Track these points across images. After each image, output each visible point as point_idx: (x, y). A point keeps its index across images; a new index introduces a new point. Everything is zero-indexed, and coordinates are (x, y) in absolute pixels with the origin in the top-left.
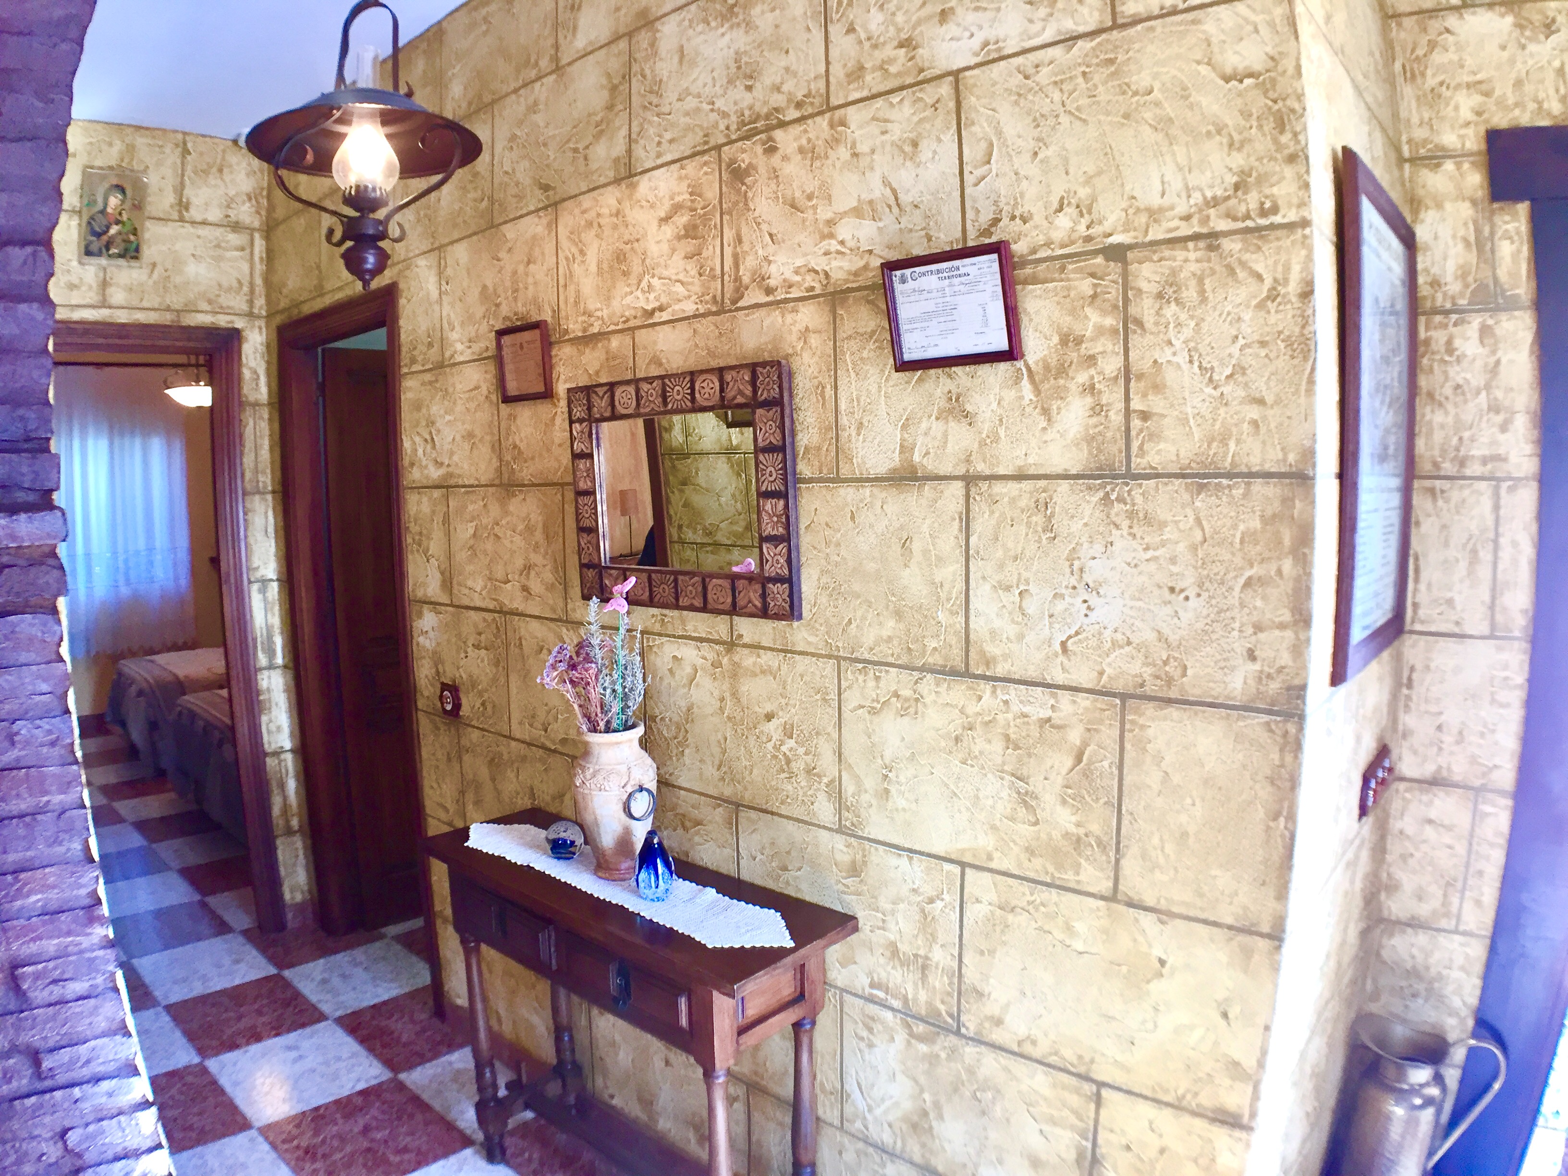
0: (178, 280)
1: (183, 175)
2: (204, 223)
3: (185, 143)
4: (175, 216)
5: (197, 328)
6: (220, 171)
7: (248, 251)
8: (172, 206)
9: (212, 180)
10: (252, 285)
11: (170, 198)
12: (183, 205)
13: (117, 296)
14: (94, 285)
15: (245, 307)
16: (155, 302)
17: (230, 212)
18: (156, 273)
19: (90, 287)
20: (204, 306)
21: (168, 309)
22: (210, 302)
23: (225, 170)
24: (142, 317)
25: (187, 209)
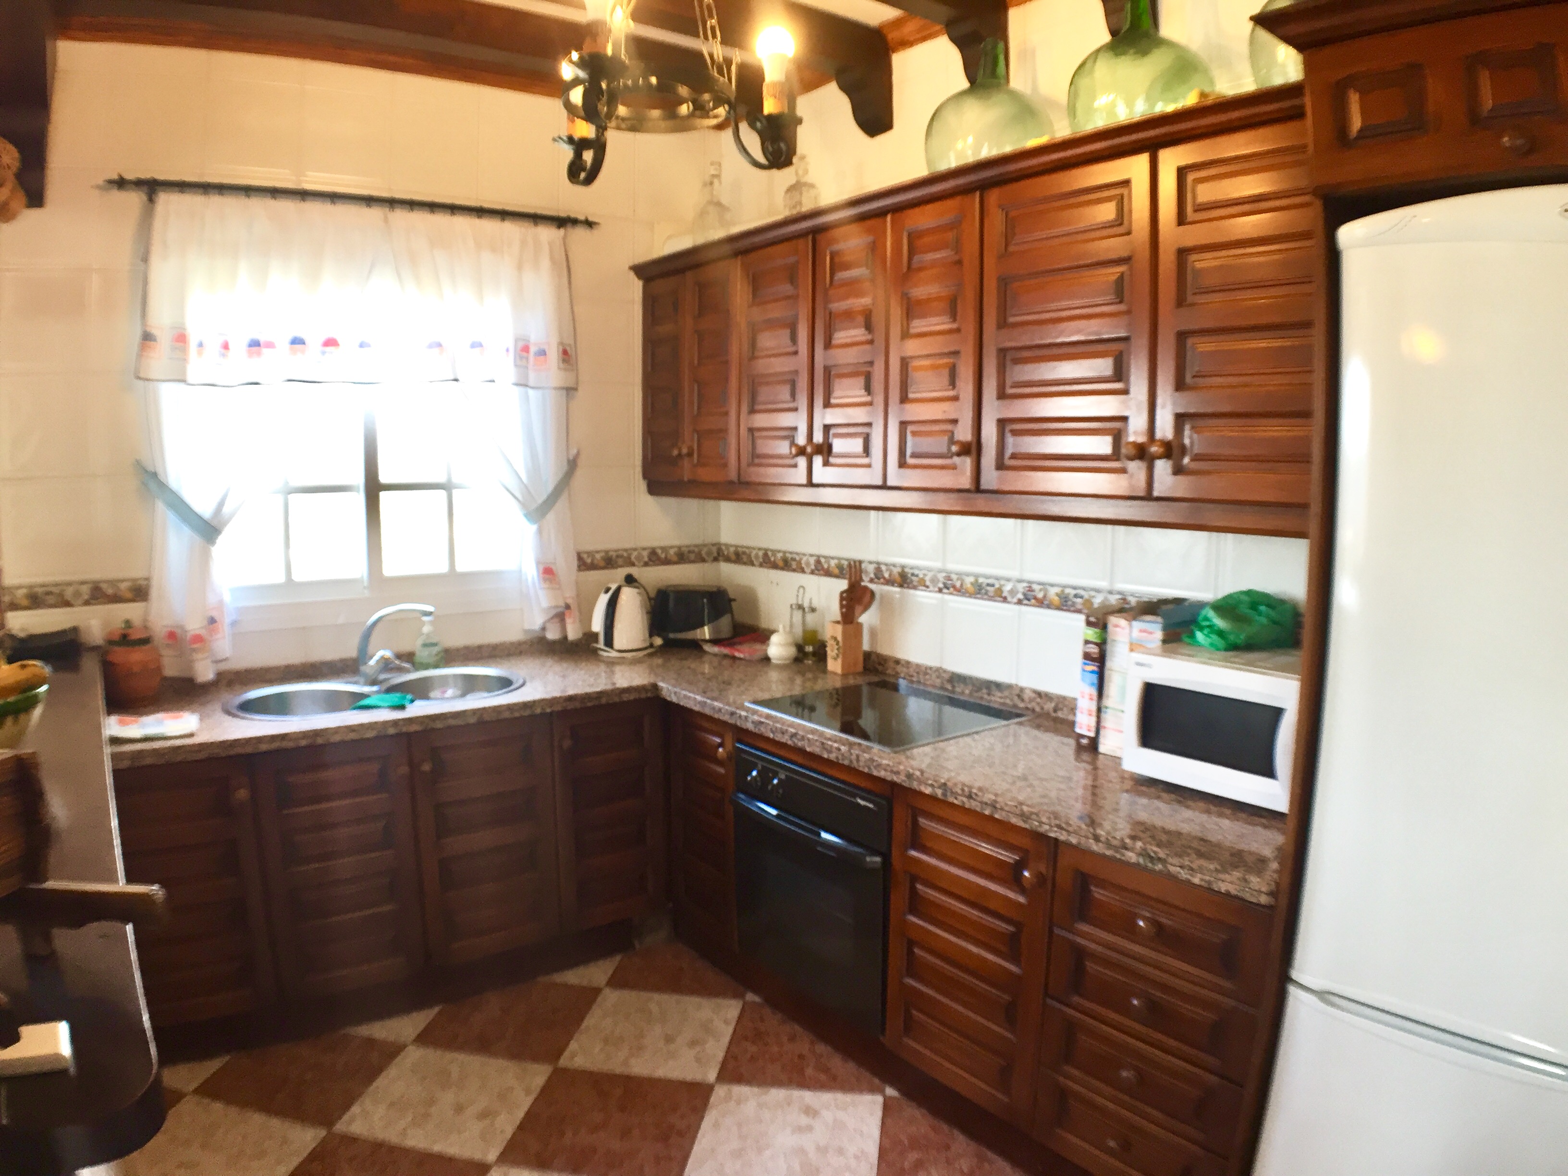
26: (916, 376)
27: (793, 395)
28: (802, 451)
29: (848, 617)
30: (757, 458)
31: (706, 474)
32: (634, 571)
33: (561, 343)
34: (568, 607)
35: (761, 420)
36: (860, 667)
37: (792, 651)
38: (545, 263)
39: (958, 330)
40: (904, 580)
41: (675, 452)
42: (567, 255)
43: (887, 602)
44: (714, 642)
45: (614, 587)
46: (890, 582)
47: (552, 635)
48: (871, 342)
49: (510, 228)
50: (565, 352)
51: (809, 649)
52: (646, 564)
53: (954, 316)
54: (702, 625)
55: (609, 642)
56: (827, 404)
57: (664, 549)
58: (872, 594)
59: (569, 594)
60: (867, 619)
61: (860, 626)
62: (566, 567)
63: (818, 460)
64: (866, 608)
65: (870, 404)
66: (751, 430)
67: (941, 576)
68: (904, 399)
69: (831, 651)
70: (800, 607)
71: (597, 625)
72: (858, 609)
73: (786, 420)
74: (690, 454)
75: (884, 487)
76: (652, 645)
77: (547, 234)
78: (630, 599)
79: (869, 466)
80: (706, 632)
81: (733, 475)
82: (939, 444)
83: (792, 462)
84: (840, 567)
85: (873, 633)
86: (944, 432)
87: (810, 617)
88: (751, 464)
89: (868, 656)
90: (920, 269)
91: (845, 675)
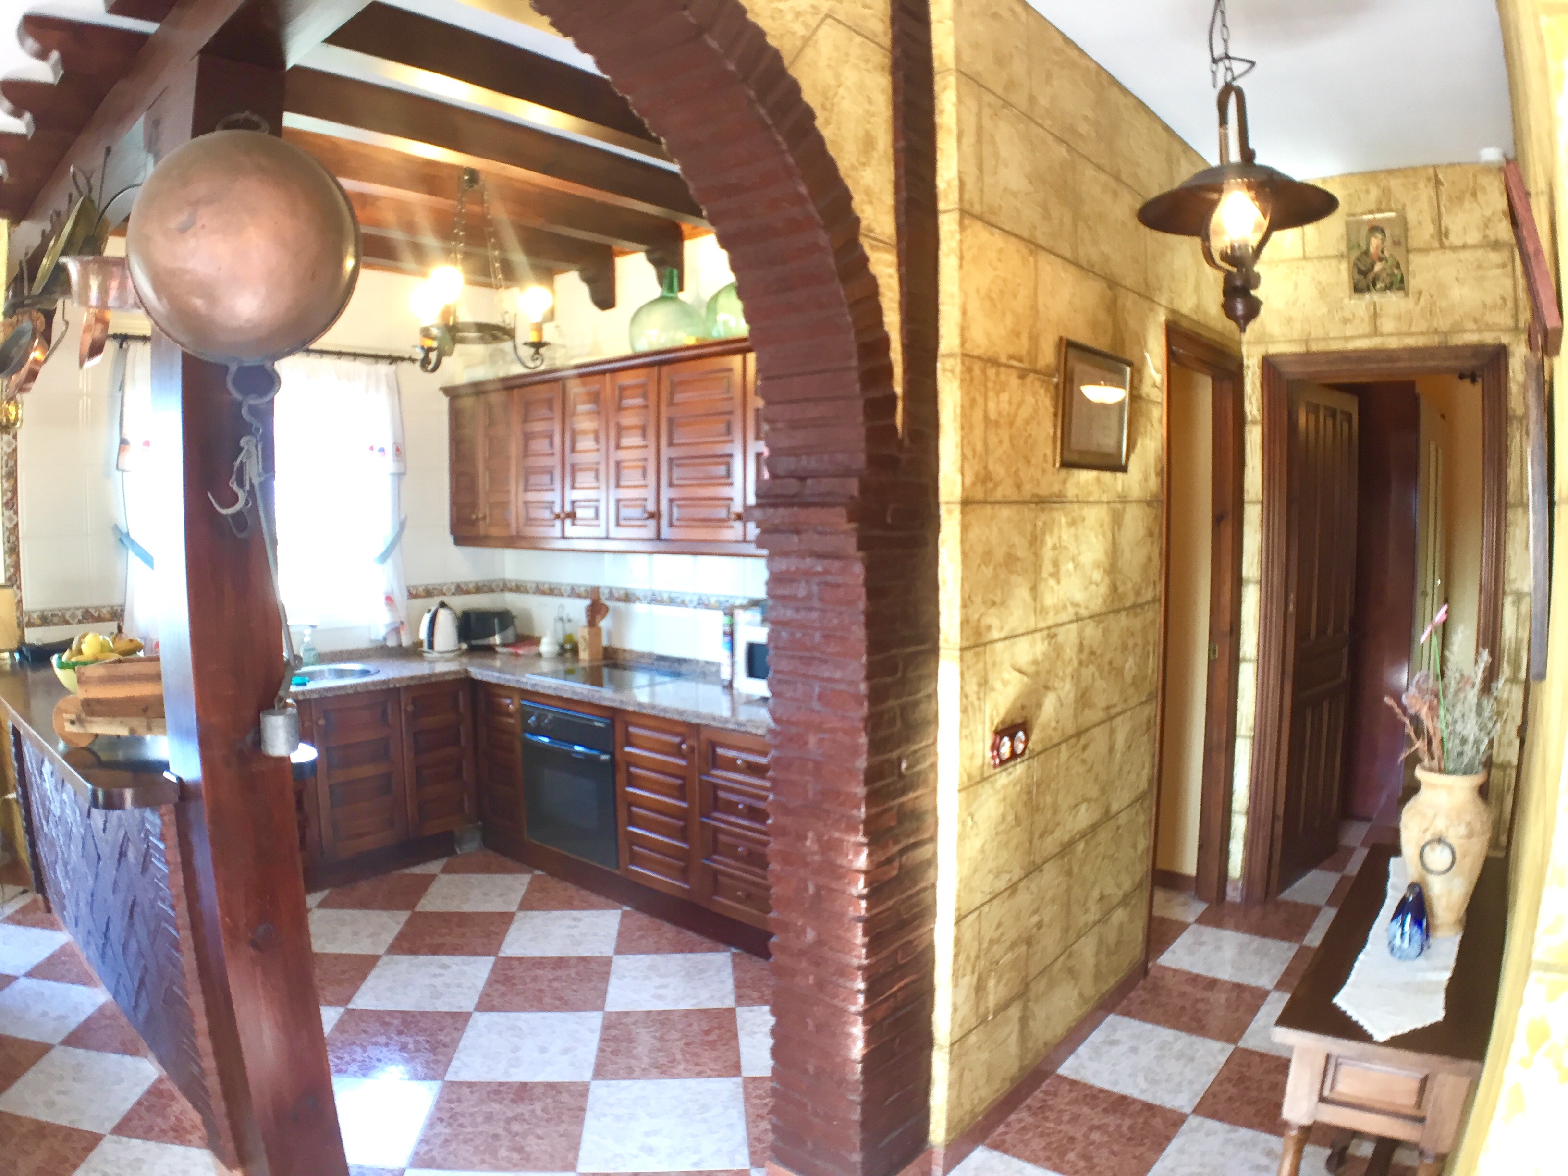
0: (1444, 304)
1: (1439, 207)
2: (1464, 247)
3: (1436, 176)
4: (1436, 244)
5: (1467, 347)
6: (1474, 195)
7: (1509, 267)
8: (1432, 236)
9: (1467, 205)
10: (1516, 300)
11: (1429, 230)
12: (1442, 234)
13: (1387, 325)
14: (1366, 320)
15: (1510, 323)
16: (1423, 326)
17: (1488, 232)
18: (1422, 300)
19: (1362, 320)
20: (1471, 325)
21: (1436, 331)
22: (1476, 321)
23: (1479, 194)
24: (1410, 342)
25: (1446, 236)
26: (625, 473)
27: (552, 480)
28: (558, 517)
29: (592, 623)
30: (530, 521)
31: (495, 531)
32: (446, 599)
33: (395, 443)
34: (402, 623)
35: (532, 496)
36: (601, 656)
37: (556, 649)
38: (384, 390)
39: (646, 446)
40: (628, 598)
41: (474, 517)
42: (398, 385)
43: (617, 611)
44: (504, 645)
45: (433, 609)
46: (618, 600)
47: (391, 643)
48: (598, 450)
49: (360, 365)
50: (398, 450)
51: (568, 646)
52: (453, 594)
53: (644, 436)
54: (494, 634)
55: (431, 646)
56: (573, 487)
57: (466, 584)
58: (607, 609)
59: (402, 615)
60: (604, 624)
61: (600, 630)
62: (400, 597)
63: (568, 522)
64: (604, 616)
65: (598, 488)
66: (526, 503)
67: (649, 594)
68: (618, 486)
69: (582, 646)
70: (561, 619)
71: (423, 635)
72: (598, 617)
73: (548, 496)
74: (484, 518)
75: (607, 538)
76: (460, 649)
77: (383, 368)
78: (444, 617)
79: (598, 526)
80: (497, 639)
81: (513, 532)
82: (636, 513)
83: (551, 523)
84: (587, 591)
85: (609, 634)
86: (640, 506)
87: (567, 625)
88: (526, 525)
89: (606, 649)
90: (626, 409)
91: (591, 661)
